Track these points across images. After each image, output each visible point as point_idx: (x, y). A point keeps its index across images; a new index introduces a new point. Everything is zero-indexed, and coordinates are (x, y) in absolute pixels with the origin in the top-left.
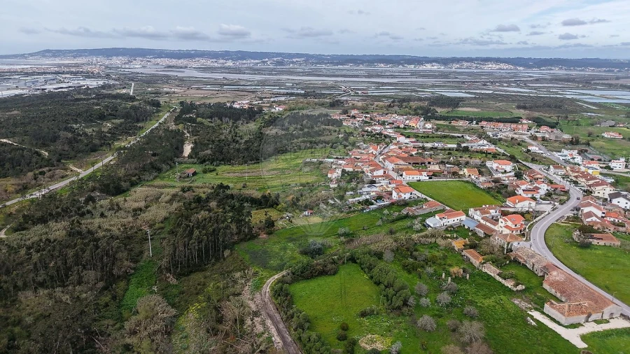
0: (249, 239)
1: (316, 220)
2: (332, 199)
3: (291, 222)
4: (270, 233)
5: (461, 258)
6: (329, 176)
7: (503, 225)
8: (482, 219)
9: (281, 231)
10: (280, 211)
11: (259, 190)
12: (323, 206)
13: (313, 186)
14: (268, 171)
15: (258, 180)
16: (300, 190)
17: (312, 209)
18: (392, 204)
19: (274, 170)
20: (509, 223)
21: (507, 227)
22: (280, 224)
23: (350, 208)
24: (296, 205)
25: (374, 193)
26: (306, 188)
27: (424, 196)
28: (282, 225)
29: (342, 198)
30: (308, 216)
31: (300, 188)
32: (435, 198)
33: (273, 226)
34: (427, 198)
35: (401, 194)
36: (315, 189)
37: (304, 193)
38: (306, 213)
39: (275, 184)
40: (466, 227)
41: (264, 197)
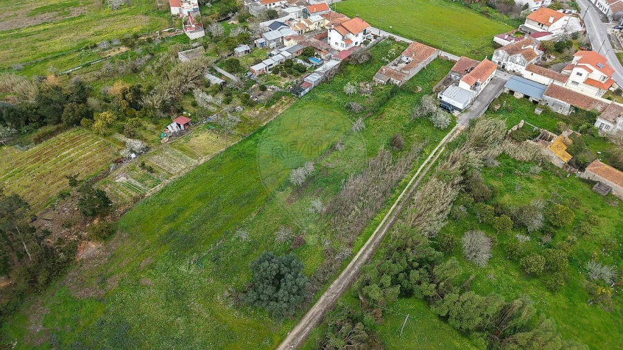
0: (48, 282)
1: (206, 143)
2: (213, 71)
3: (151, 170)
4: (105, 235)
5: (586, 188)
6: (174, 11)
7: (581, 80)
8: (528, 69)
9: (136, 211)
10: (105, 135)
11: (26, 68)
12: (200, 96)
13: (150, 41)
14: (33, 14)
15: (15, 42)
16: (123, 57)
17: (180, 112)
18: (345, 64)
19: (43, 10)
20: (597, 75)
21: (589, 82)
22: (121, 183)
23: (263, 88)
24: (138, 108)
25: (293, 43)
26: (139, 50)
27: (387, 35)
28: (129, 186)
29: (234, 66)
30: (181, 134)
31: (123, 49)
32: (402, 32)
33: (105, 201)
34: (395, 36)
35: (351, 36)
36: (159, 48)
37: (138, 64)
38: (173, 128)
39: (58, 47)
40: (518, 96)
41: (44, 100)
